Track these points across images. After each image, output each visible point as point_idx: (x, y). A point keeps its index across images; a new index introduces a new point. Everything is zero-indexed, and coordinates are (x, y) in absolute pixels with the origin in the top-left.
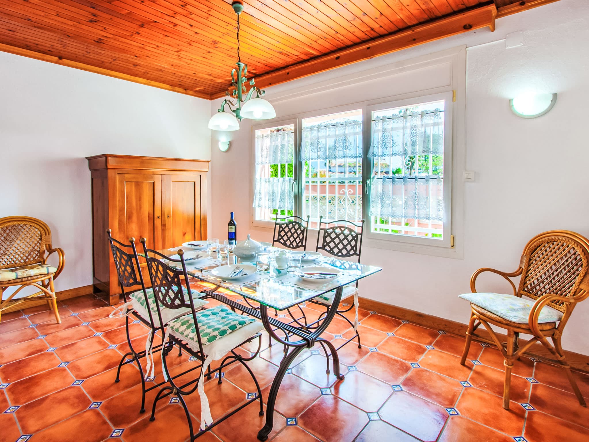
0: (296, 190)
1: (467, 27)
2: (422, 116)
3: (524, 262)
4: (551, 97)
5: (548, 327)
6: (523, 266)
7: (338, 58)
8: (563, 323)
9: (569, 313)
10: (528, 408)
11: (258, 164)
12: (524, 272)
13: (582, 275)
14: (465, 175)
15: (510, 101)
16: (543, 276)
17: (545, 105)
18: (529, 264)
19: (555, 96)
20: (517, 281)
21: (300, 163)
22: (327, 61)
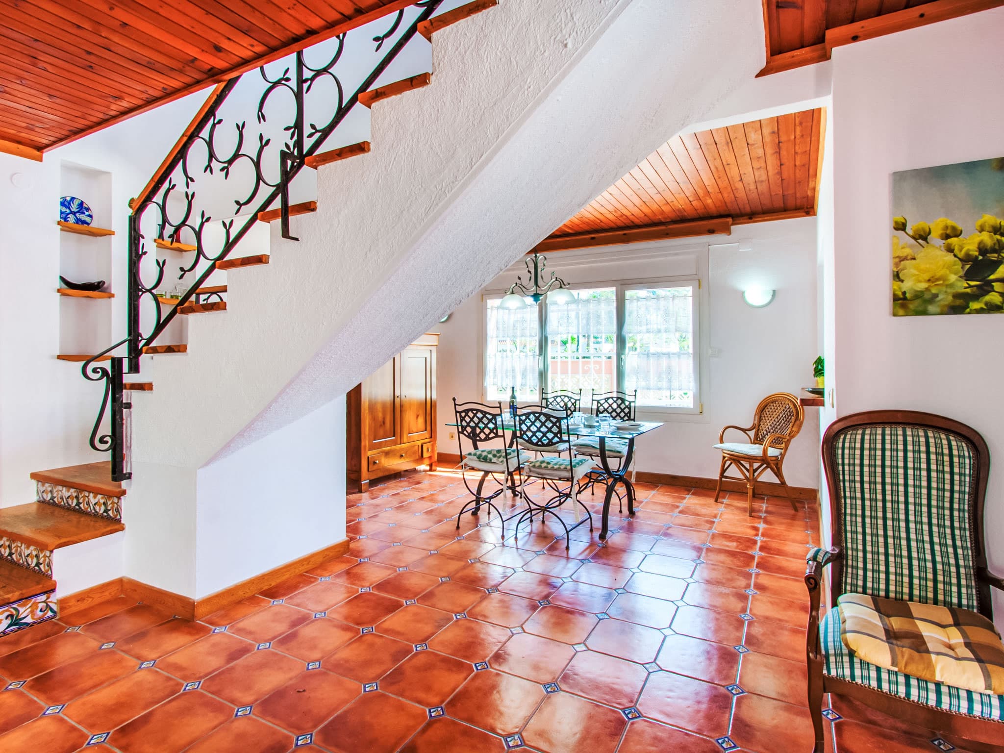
0: (542, 367)
1: (711, 232)
2: (673, 299)
3: (756, 419)
4: (771, 293)
5: (774, 458)
6: (756, 422)
7: (593, 238)
8: (783, 455)
9: (786, 448)
10: (763, 515)
11: (492, 338)
12: (757, 427)
13: (793, 421)
14: (710, 351)
15: (743, 293)
16: (770, 428)
17: (768, 298)
18: (760, 420)
19: (774, 292)
20: (752, 434)
21: (546, 338)
22: (580, 239)
